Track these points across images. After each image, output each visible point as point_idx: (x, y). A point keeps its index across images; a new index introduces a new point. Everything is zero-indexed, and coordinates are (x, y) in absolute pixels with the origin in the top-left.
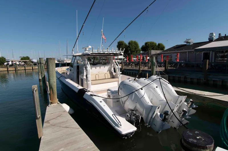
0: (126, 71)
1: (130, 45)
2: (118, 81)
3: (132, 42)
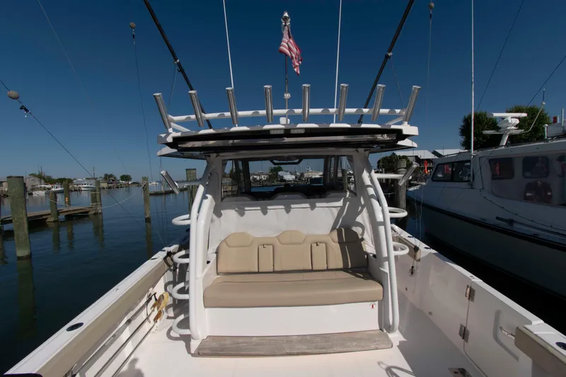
2: (382, 303)
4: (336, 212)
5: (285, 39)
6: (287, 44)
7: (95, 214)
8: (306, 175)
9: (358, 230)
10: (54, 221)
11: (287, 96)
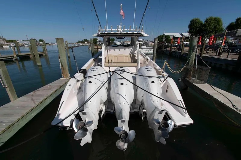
0: (185, 56)
1: (207, 23)
2: (137, 67)
3: (211, 19)
4: (130, 50)
5: (121, 11)
6: (121, 12)
7: (46, 55)
8: (125, 43)
9: (135, 55)
10: (33, 57)
11: (121, 24)
